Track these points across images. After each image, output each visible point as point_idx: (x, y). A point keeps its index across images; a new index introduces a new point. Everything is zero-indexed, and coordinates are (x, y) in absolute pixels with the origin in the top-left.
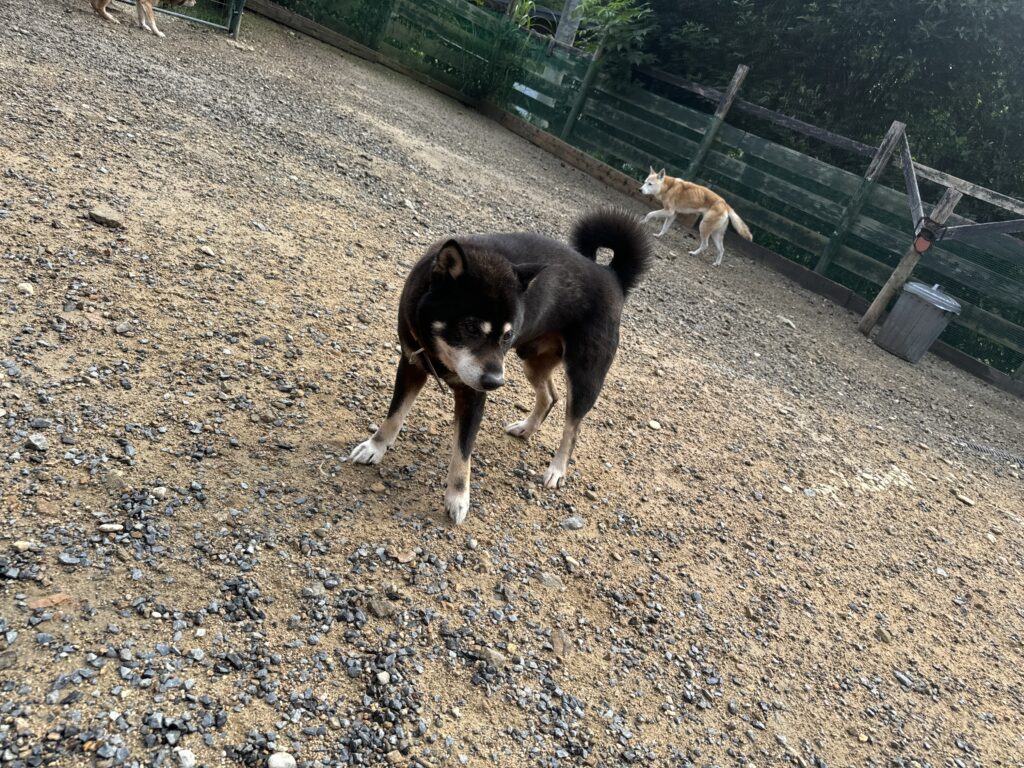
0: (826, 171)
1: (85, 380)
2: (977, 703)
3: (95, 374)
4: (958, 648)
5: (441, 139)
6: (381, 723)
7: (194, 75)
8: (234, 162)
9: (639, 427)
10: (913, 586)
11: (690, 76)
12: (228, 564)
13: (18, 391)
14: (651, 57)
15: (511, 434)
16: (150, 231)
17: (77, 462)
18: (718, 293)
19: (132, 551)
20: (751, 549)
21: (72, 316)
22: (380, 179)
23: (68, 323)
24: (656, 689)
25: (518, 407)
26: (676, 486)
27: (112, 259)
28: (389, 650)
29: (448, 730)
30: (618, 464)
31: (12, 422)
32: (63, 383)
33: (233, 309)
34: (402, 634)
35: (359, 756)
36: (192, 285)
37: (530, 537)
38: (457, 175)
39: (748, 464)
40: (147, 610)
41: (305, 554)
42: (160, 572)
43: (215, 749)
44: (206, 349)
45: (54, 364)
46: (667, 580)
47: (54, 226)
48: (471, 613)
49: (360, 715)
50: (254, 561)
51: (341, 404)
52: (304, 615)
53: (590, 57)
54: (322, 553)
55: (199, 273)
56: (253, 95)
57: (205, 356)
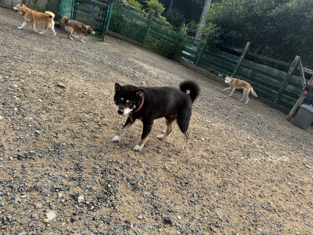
0: (276, 72)
1: (50, 120)
2: (288, 216)
3: (53, 119)
4: (287, 202)
5: (158, 67)
6: (107, 195)
7: (91, 52)
8: (97, 73)
9: (198, 139)
10: (277, 186)
11: (233, 46)
12: (77, 160)
13: (35, 122)
14: (221, 41)
15: (158, 138)
16: (72, 89)
17: (46, 137)
18: (238, 108)
19: (55, 155)
20: (224, 171)
21: (50, 107)
22: (137, 77)
23: (48, 108)
24: (183, 198)
25: (162, 132)
26: (205, 154)
27: (61, 95)
28: (112, 181)
29: (123, 199)
30: (189, 148)
31: (33, 128)
32: (45, 121)
33: (89, 107)
34: (116, 178)
35: (100, 200)
36: (80, 101)
37: (157, 162)
38: (160, 76)
39: (231, 151)
40: (56, 166)
41: (96, 159)
42: (61, 160)
43: (66, 194)
44: (81, 115)
45: (44, 117)
46: (194, 175)
47: (49, 87)
48: (136, 176)
49: (102, 193)
50: (83, 160)
51: (113, 129)
52: (93, 172)
53: (204, 42)
54: (100, 160)
55: (82, 98)
56: (106, 56)
57: (80, 117)
